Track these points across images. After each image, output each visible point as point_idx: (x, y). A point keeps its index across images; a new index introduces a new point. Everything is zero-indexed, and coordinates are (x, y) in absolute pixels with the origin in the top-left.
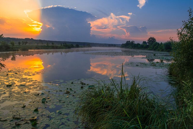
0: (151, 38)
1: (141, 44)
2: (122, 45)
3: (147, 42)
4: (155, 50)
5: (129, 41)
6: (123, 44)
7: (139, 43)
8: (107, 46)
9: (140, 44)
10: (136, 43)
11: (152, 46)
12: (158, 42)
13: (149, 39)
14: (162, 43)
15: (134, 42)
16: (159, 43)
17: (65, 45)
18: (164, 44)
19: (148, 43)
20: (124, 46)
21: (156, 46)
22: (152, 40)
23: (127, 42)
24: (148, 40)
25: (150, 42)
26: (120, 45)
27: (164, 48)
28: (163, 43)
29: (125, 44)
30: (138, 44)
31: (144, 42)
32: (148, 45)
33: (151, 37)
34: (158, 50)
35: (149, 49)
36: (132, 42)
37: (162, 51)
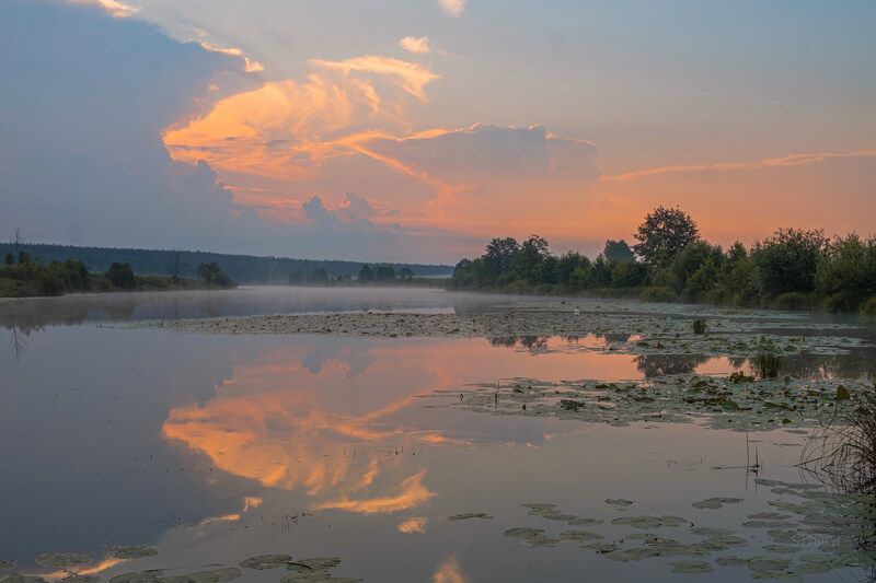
0: (662, 215)
1: (593, 259)
2: (459, 266)
3: (632, 242)
4: (693, 298)
5: (511, 242)
6: (464, 266)
7: (582, 254)
8: (348, 277)
9: (585, 261)
10: (557, 252)
11: (670, 274)
12: (713, 244)
13: (651, 222)
14: (738, 246)
15: (543, 243)
16: (718, 252)
17: (15, 266)
18: (758, 254)
19: (640, 249)
20: (473, 275)
21: (699, 271)
22: (668, 232)
23: (496, 245)
24: (642, 230)
25: (654, 241)
26: (443, 269)
27: (757, 278)
28: (748, 247)
29: (477, 261)
30: (574, 262)
31: (616, 248)
32: (642, 269)
33: (661, 210)
34: (720, 300)
35: (649, 290)
36: (528, 245)
37: (749, 300)
